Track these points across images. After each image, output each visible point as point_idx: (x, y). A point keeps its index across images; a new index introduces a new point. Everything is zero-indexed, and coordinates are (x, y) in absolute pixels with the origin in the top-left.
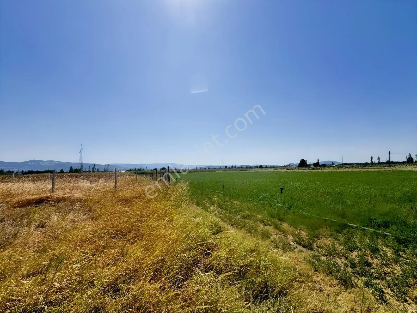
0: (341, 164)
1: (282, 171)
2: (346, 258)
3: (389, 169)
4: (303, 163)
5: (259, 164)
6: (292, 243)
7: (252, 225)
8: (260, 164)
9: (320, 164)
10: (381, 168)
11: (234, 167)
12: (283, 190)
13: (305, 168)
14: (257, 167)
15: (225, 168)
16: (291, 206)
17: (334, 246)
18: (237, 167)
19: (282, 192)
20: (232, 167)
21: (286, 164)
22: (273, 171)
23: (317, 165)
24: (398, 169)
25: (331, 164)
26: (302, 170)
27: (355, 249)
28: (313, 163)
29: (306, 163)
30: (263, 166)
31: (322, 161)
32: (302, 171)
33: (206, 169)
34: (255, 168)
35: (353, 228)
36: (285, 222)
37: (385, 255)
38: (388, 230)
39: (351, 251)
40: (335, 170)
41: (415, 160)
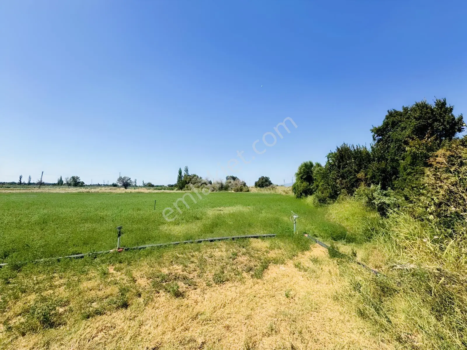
3: (38, 191)
10: (30, 190)
24: (47, 191)
41: (65, 182)
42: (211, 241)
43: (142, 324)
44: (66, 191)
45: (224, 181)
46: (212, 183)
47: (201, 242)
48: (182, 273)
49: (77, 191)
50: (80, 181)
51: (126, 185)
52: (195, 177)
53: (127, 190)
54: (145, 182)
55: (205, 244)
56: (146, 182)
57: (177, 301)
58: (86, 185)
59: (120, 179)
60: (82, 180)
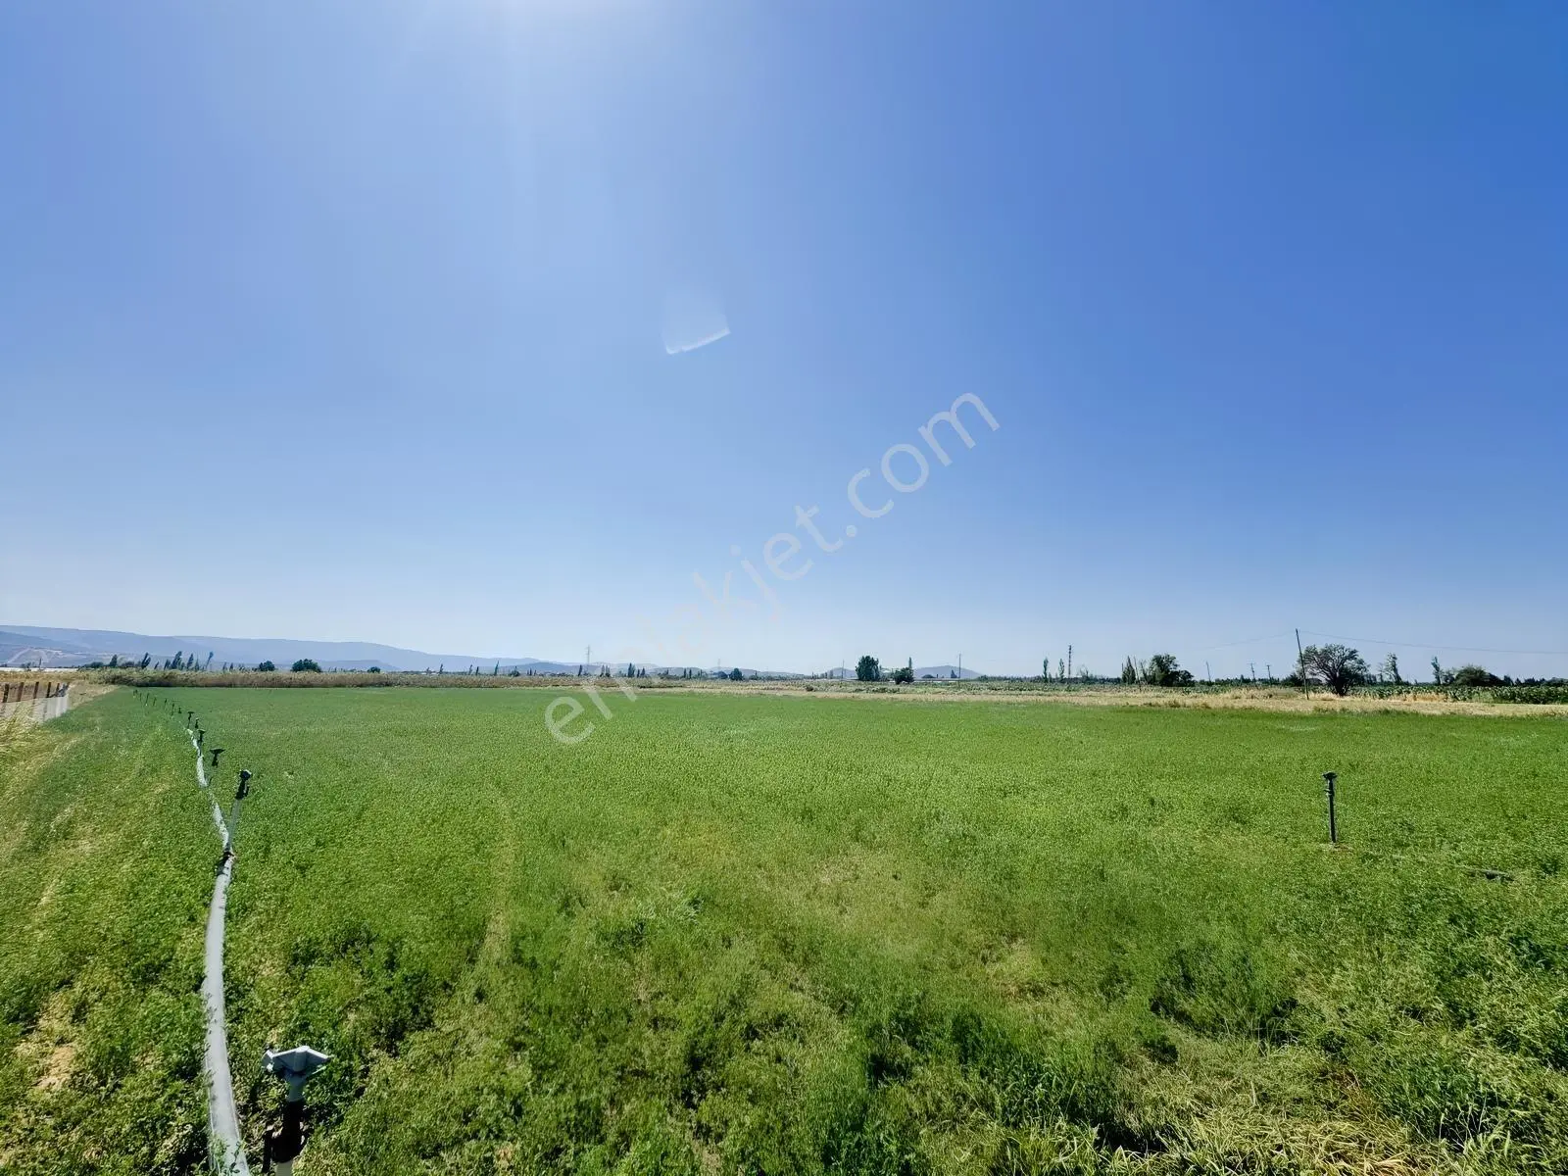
4: (868, 670)
9: (917, 676)
13: (871, 687)
18: (647, 673)
20: (631, 671)
23: (904, 677)
25: (946, 675)
26: (863, 693)
28: (894, 671)
29: (877, 670)
31: (919, 666)
32: (867, 695)
33: (518, 675)
34: (714, 679)
40: (955, 698)
41: (1139, 675)
44: (1146, 702)
50: (1178, 669)
53: (1347, 698)
54: (1442, 670)
58: (1198, 683)
59: (1312, 657)
60: (1182, 665)
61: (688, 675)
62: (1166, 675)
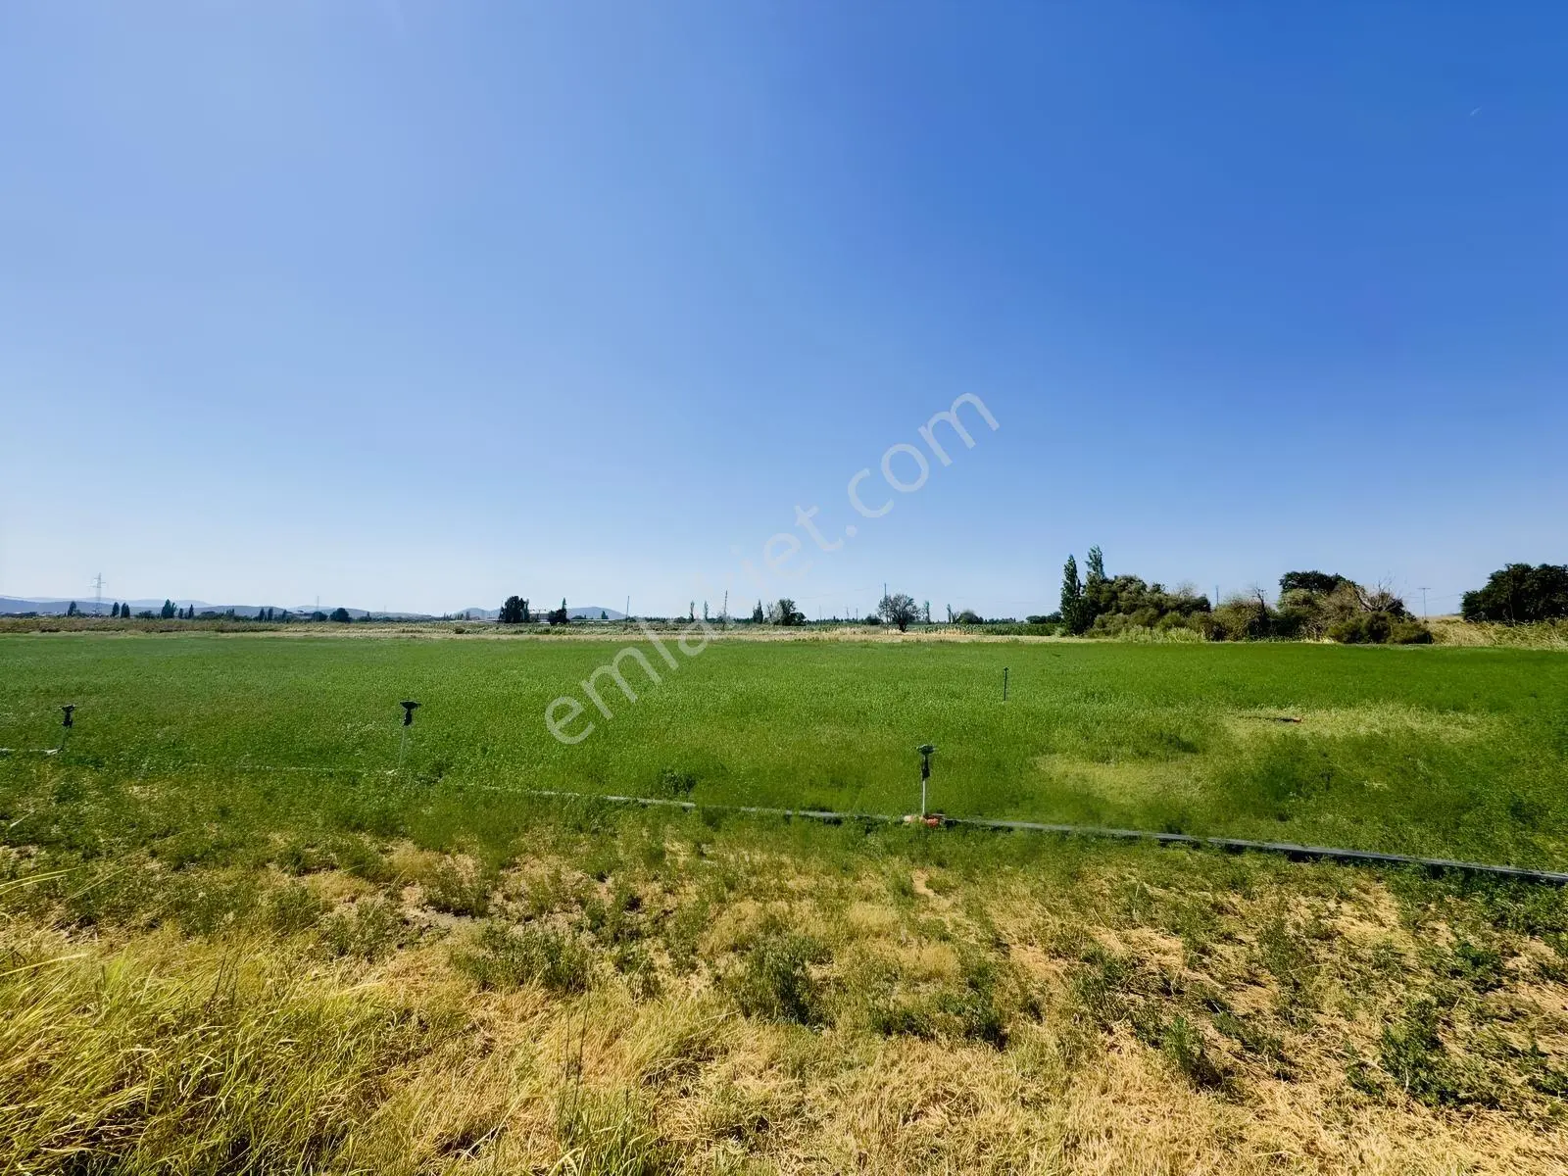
0: (623, 618)
1: (435, 636)
2: (582, 903)
3: (720, 637)
4: (515, 612)
5: (330, 604)
6: (417, 912)
7: (228, 888)
8: (336, 606)
9: (569, 616)
11: (176, 613)
12: (414, 711)
13: (518, 628)
14: (319, 617)
15: (114, 614)
16: (439, 769)
17: (556, 879)
18: (196, 614)
19: (408, 721)
20: (168, 611)
21: (452, 612)
22: (396, 635)
23: (559, 618)
24: (735, 637)
25: (598, 617)
26: (507, 634)
27: (610, 872)
28: (547, 612)
29: (526, 611)
30: (351, 615)
31: (573, 607)
32: (510, 637)
34: (309, 621)
35: (617, 808)
36: (404, 836)
37: (674, 862)
38: (692, 795)
39: (601, 878)
40: (607, 637)
41: (766, 615)
42: (1296, 857)
43: (1074, 1145)
44: (773, 638)
45: (1274, 598)
46: (1213, 605)
47: (1238, 850)
48: (1187, 973)
49: (793, 638)
50: (796, 611)
51: (903, 619)
52: (1132, 587)
53: (907, 633)
54: (953, 611)
55: (1265, 867)
56: (959, 609)
57: (1204, 1102)
58: (809, 623)
59: (887, 603)
60: (799, 608)
61: (267, 616)
62: (790, 618)
